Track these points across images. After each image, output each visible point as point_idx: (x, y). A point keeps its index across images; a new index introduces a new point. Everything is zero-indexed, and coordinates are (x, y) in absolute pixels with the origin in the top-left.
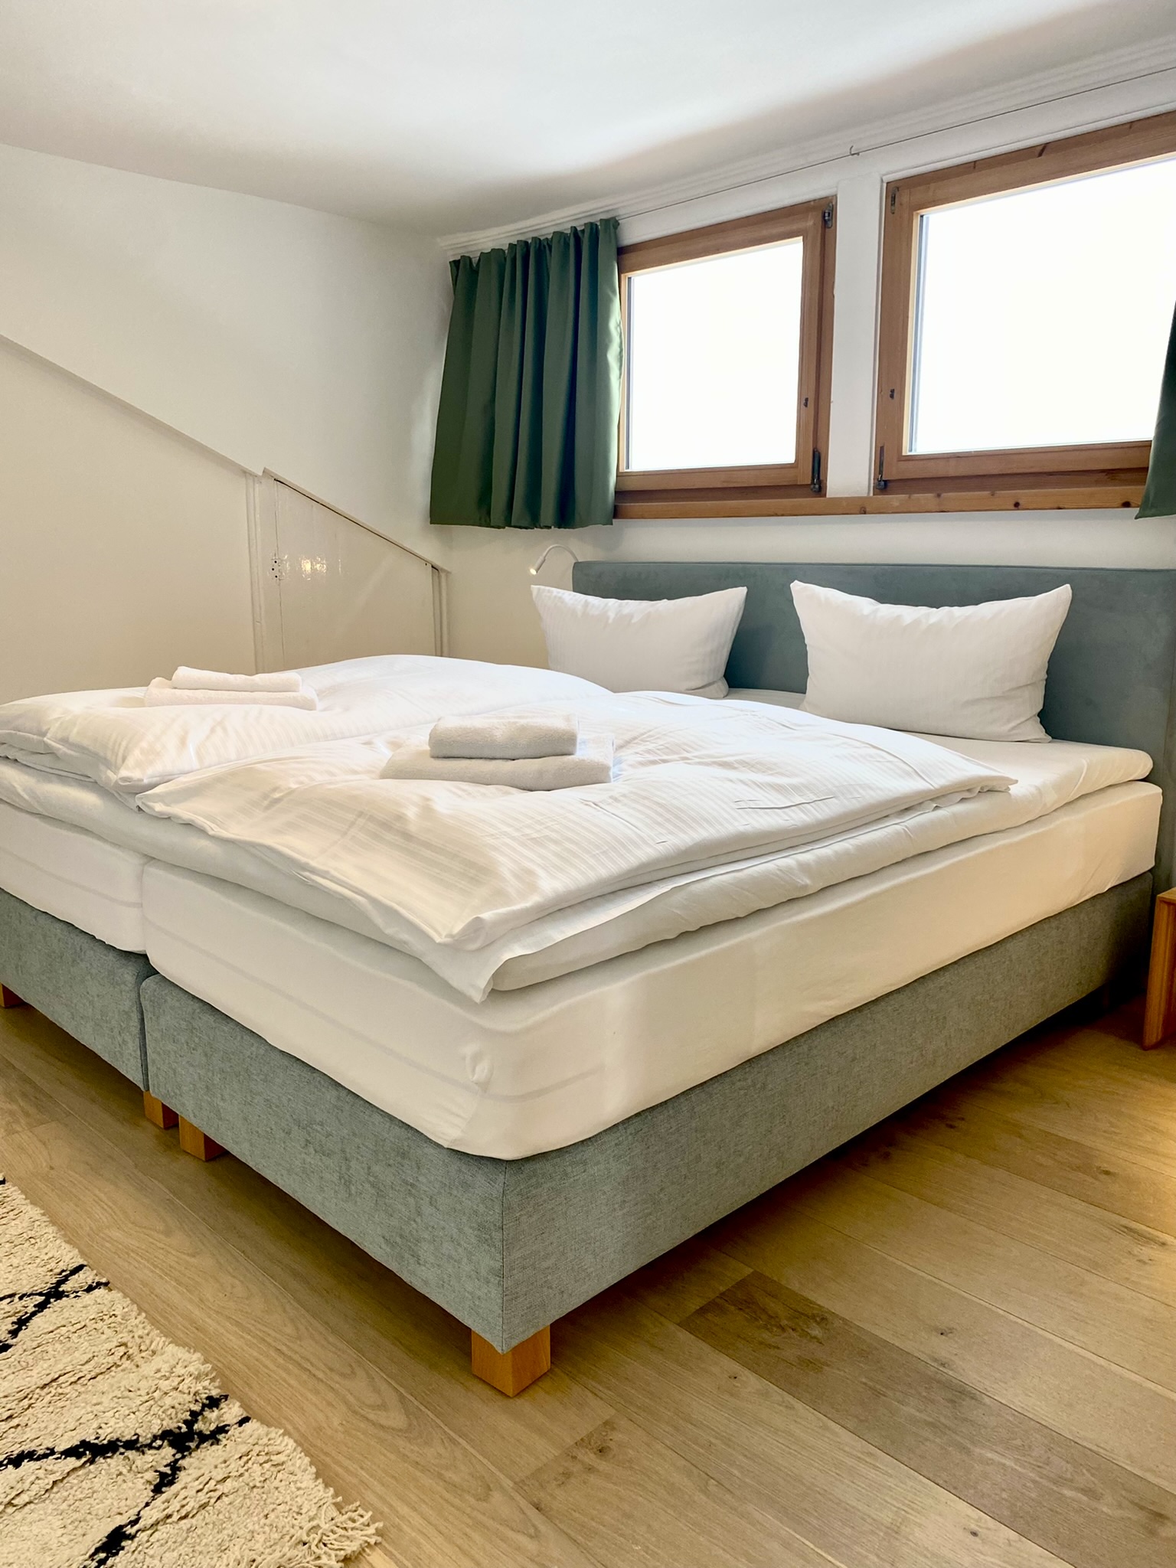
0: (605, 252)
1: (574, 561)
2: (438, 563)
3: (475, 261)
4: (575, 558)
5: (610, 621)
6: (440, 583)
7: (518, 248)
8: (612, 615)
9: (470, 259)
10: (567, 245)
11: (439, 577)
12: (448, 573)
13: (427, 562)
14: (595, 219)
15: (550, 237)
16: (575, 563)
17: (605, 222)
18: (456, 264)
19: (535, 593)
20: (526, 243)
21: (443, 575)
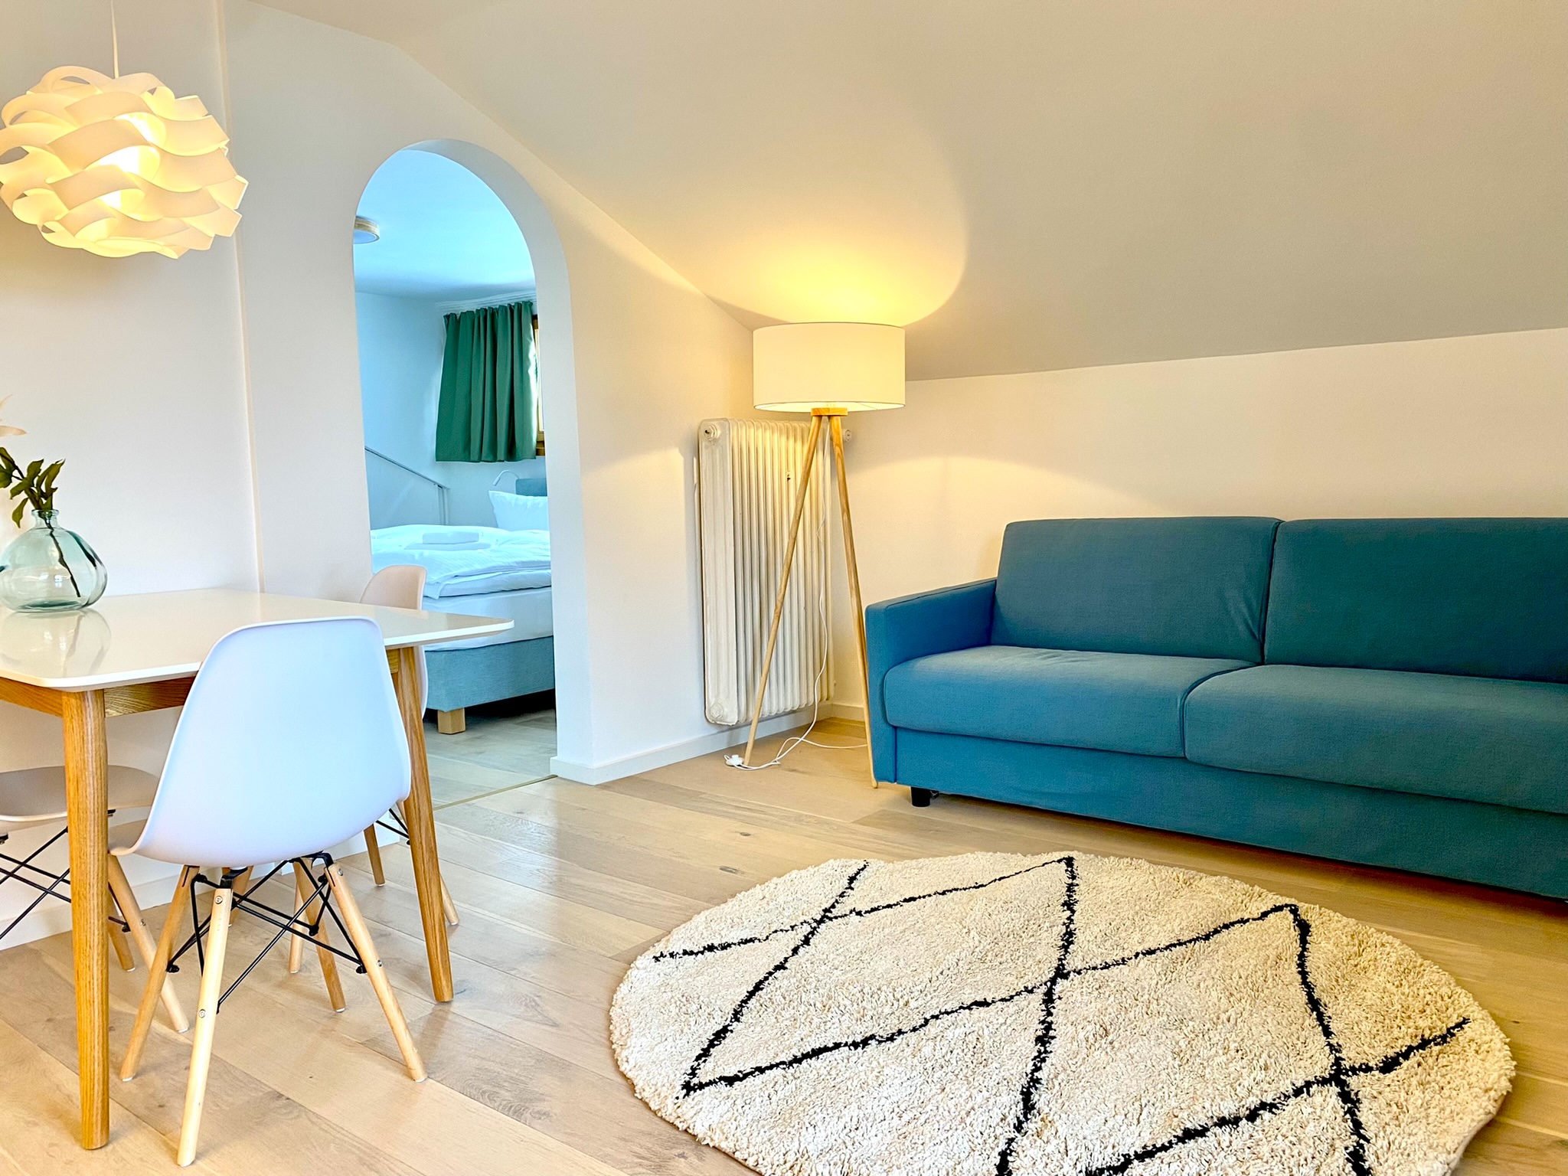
0: (526, 319)
1: (517, 479)
2: (441, 483)
3: (458, 316)
4: (517, 477)
5: (528, 507)
6: (443, 496)
7: (481, 313)
8: (529, 504)
9: (456, 315)
10: (506, 312)
11: (443, 491)
12: (448, 489)
13: (435, 483)
14: (520, 301)
15: (498, 307)
16: (517, 481)
17: (525, 303)
18: (447, 317)
19: (490, 496)
20: (485, 309)
21: (445, 490)
